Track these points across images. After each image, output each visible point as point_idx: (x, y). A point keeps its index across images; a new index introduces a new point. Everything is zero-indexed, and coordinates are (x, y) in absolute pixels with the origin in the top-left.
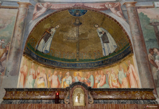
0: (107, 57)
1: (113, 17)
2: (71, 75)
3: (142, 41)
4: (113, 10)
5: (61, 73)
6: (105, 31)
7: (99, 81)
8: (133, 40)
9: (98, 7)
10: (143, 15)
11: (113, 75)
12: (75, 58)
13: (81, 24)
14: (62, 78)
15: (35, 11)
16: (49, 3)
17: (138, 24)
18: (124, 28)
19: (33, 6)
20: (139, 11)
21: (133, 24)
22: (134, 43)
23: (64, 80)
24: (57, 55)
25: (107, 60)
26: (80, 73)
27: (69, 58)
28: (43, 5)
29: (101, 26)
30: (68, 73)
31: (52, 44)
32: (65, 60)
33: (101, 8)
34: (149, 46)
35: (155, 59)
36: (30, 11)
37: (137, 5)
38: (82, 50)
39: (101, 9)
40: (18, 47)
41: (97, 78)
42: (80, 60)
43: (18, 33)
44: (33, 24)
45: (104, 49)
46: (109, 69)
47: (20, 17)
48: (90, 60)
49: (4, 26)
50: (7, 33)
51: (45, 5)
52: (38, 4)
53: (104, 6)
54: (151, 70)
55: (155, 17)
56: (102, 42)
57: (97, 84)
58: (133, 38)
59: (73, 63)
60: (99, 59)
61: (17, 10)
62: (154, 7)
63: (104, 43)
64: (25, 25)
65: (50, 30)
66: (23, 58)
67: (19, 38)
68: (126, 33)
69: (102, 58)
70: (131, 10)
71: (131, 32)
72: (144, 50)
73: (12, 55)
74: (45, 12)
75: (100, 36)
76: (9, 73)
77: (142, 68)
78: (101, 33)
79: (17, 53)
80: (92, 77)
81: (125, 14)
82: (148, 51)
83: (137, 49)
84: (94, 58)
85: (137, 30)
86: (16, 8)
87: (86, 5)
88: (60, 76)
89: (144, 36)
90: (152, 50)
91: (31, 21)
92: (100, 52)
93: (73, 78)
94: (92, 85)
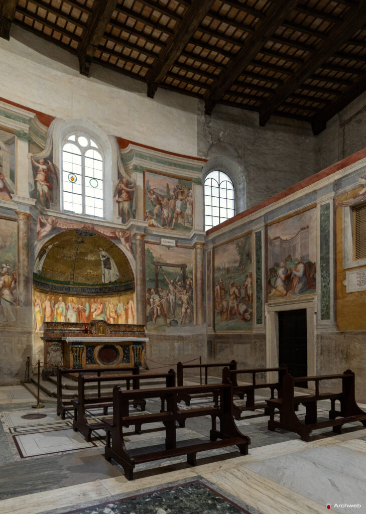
0: (106, 284)
1: (122, 249)
2: (64, 301)
3: (143, 280)
4: (123, 240)
5: (53, 298)
6: (109, 256)
7: (96, 310)
8: (137, 279)
9: (108, 233)
10: (148, 250)
11: (111, 306)
12: (69, 280)
13: (83, 242)
14: (55, 304)
15: (38, 228)
16: (54, 219)
17: (143, 261)
18: (131, 264)
19: (34, 220)
20: (147, 246)
21: (139, 261)
22: (137, 281)
23: (56, 306)
24: (48, 276)
25: (106, 288)
26: (74, 298)
27: (62, 279)
28: (47, 220)
29: (107, 251)
30: (61, 298)
31: (45, 263)
32: (57, 282)
33: (111, 235)
35: (150, 298)
36: (33, 226)
37: (146, 239)
38: (78, 271)
39: (111, 237)
40: (26, 275)
41: (94, 306)
42: (75, 284)
43: (23, 257)
45: (104, 274)
46: (108, 299)
47: (21, 235)
48: (85, 284)
49: (5, 246)
50: (10, 256)
51: (50, 220)
52: (40, 217)
53: (114, 233)
54: (146, 308)
55: (159, 256)
56: (103, 266)
57: (93, 312)
58: (137, 276)
59: (66, 286)
60: (97, 285)
61: (16, 223)
62: (159, 244)
63: (105, 267)
64: (29, 247)
65: (48, 247)
67: (26, 263)
68: (131, 270)
69: (100, 285)
70: (140, 244)
71: (136, 269)
73: (22, 284)
74: (50, 231)
75: (102, 259)
76: (21, 304)
77: (140, 306)
78: (104, 256)
79: (27, 282)
80: (87, 305)
82: (147, 291)
83: (138, 288)
84: (91, 283)
85: (141, 268)
86: (15, 220)
87: (96, 228)
88: (53, 301)
89: (146, 275)
90: (150, 290)
91: (36, 242)
92: (99, 277)
93: (66, 304)
94: (87, 313)
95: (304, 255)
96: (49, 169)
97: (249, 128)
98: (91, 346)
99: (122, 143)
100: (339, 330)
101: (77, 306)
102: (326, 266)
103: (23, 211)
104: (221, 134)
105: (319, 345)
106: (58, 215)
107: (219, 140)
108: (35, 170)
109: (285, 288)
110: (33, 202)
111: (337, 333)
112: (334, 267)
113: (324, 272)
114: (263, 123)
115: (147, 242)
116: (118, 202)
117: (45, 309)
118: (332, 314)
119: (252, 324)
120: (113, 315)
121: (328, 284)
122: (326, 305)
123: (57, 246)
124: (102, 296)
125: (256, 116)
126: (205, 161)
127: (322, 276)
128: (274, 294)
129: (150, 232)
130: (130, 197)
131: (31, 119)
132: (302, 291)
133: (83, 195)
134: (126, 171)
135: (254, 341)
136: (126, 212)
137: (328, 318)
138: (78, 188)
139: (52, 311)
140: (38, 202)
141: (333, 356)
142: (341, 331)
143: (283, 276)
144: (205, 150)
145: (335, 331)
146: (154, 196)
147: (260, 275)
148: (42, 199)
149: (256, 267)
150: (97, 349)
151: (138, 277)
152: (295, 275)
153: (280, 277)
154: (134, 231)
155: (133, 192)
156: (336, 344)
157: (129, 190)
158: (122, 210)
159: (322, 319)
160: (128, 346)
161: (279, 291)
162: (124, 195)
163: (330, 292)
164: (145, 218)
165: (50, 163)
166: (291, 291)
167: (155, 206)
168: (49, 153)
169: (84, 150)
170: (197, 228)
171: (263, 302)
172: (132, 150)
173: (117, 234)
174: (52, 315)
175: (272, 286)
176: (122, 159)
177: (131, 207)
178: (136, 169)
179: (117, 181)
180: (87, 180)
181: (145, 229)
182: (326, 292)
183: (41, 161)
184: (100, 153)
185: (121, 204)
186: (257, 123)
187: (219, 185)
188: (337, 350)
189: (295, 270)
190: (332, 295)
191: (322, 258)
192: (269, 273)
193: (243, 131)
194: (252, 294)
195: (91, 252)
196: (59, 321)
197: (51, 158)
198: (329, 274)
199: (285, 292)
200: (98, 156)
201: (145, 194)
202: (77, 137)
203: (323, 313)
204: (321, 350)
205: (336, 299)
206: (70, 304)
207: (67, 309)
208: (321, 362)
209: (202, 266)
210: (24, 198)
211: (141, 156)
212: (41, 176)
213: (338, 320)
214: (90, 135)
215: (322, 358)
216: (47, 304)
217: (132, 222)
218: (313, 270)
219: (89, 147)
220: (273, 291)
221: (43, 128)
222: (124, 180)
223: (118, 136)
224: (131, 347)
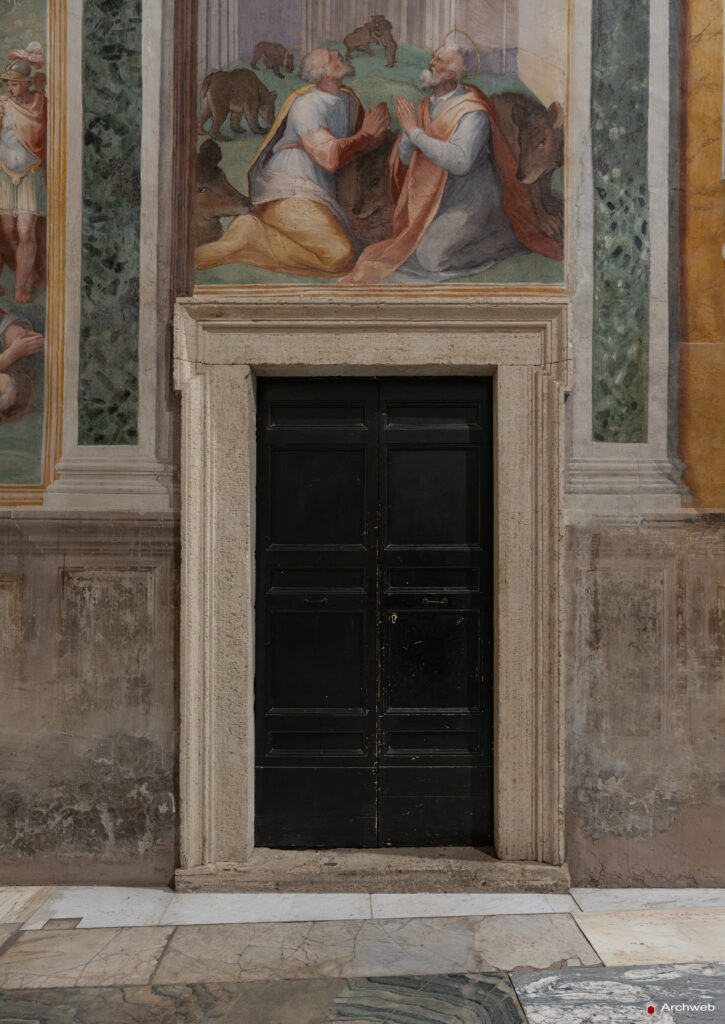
95: (483, 40)
100: (696, 505)
102: (627, 139)
105: (581, 591)
109: (335, 219)
111: (688, 521)
112: (671, 155)
113: (616, 172)
118: (657, 412)
119: (33, 443)
121: (638, 243)
122: (623, 358)
127: (600, 192)
128: (250, 247)
132: (465, 259)
135: (51, 565)
137: (638, 433)
141: (665, 649)
142: (709, 511)
143: (325, 144)
145: (674, 506)
147: (129, 99)
149: (89, 37)
152: (419, 153)
153: (300, 145)
156: (680, 582)
159: (598, 437)
161: (292, 236)
163: (646, 287)
166: (389, 248)
171: (147, 292)
175: (231, 192)
182: (627, 286)
188: (688, 612)
189: (421, 124)
190: (659, 310)
191: (600, 90)
192: (205, 101)
194: (40, 223)
198: (643, 189)
199: (339, 249)
203: (607, 403)
204: (595, 618)
205: (680, 331)
208: (594, 686)
213: (696, 447)
215: (599, 662)
218: (547, 147)
220: (241, 228)
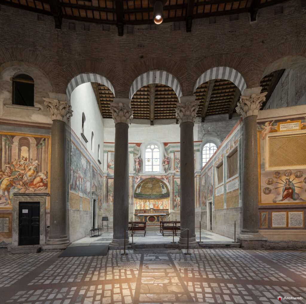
0: (163, 194)
1: (165, 182)
2: (149, 201)
3: (173, 193)
4: (165, 179)
6: (163, 184)
7: (160, 204)
9: (160, 177)
10: (176, 181)
11: (164, 202)
12: (151, 194)
13: (153, 181)
14: (145, 203)
15: (136, 180)
17: (173, 186)
18: (169, 187)
20: (175, 180)
21: (171, 185)
23: (146, 203)
24: (143, 193)
25: (163, 196)
26: (153, 200)
27: (148, 194)
30: (147, 201)
31: (141, 190)
34: (175, 194)
35: (176, 199)
36: (134, 180)
37: (174, 177)
38: (154, 190)
39: (161, 179)
40: (132, 195)
41: (159, 203)
42: (153, 195)
44: (136, 185)
45: (163, 191)
48: (157, 195)
51: (140, 177)
52: (137, 176)
53: (162, 177)
54: (174, 202)
56: (162, 188)
59: (149, 196)
60: (161, 195)
64: (133, 186)
65: (141, 184)
66: (134, 199)
67: (132, 191)
70: (172, 179)
72: (173, 196)
74: (140, 180)
75: (161, 186)
77: (172, 202)
79: (132, 197)
80: (157, 202)
81: (170, 181)
83: (171, 195)
84: (158, 194)
85: (172, 188)
87: (155, 176)
88: (145, 202)
89: (174, 190)
90: (176, 196)
91: (135, 184)
92: (161, 192)
93: (149, 203)
94: (157, 205)
96: (140, 160)
97: (223, 122)
98: (146, 217)
99: (165, 144)
101: (153, 203)
103: (131, 175)
104: (209, 129)
106: (142, 175)
107: (208, 131)
108: (135, 162)
109: (210, 194)
110: (134, 172)
112: (214, 187)
114: (230, 118)
115: (175, 178)
116: (164, 166)
117: (141, 205)
118: (214, 204)
119: (206, 207)
120: (165, 205)
121: (214, 193)
123: (145, 183)
124: (162, 199)
125: (227, 116)
126: (201, 141)
129: (176, 174)
130: (168, 163)
131: (134, 146)
133: (152, 165)
134: (167, 154)
135: (206, 214)
136: (167, 169)
138: (150, 163)
139: (144, 205)
140: (136, 171)
141: (214, 218)
144: (201, 137)
145: (214, 210)
146: (178, 160)
147: (207, 189)
148: (137, 171)
149: (207, 186)
150: (148, 217)
151: (171, 192)
152: (211, 189)
153: (209, 190)
154: (170, 175)
155: (170, 161)
156: (215, 214)
157: (168, 160)
158: (165, 168)
160: (159, 217)
162: (166, 163)
164: (174, 169)
165: (140, 158)
167: (179, 164)
168: (139, 155)
169: (152, 150)
170: (197, 169)
171: (207, 199)
172: (169, 146)
173: (163, 177)
174: (144, 207)
175: (208, 193)
176: (166, 150)
177: (169, 166)
178: (171, 152)
179: (163, 158)
180: (154, 160)
181: (174, 174)
183: (137, 158)
184: (158, 149)
185: (165, 166)
186: (228, 119)
187: (210, 149)
188: (215, 216)
191: (213, 184)
193: (220, 124)
194: (206, 196)
195: (157, 183)
196: (147, 209)
197: (140, 157)
198: (214, 190)
199: (210, 196)
200: (158, 150)
201: (174, 160)
202: (150, 146)
205: (215, 198)
206: (151, 202)
207: (150, 204)
209: (199, 184)
210: (132, 171)
211: (173, 147)
212: (137, 163)
213: (215, 206)
214: (155, 144)
216: (142, 203)
217: (169, 172)
219: (155, 148)
221: (138, 148)
222: (166, 157)
223: (164, 142)
224: (160, 217)
